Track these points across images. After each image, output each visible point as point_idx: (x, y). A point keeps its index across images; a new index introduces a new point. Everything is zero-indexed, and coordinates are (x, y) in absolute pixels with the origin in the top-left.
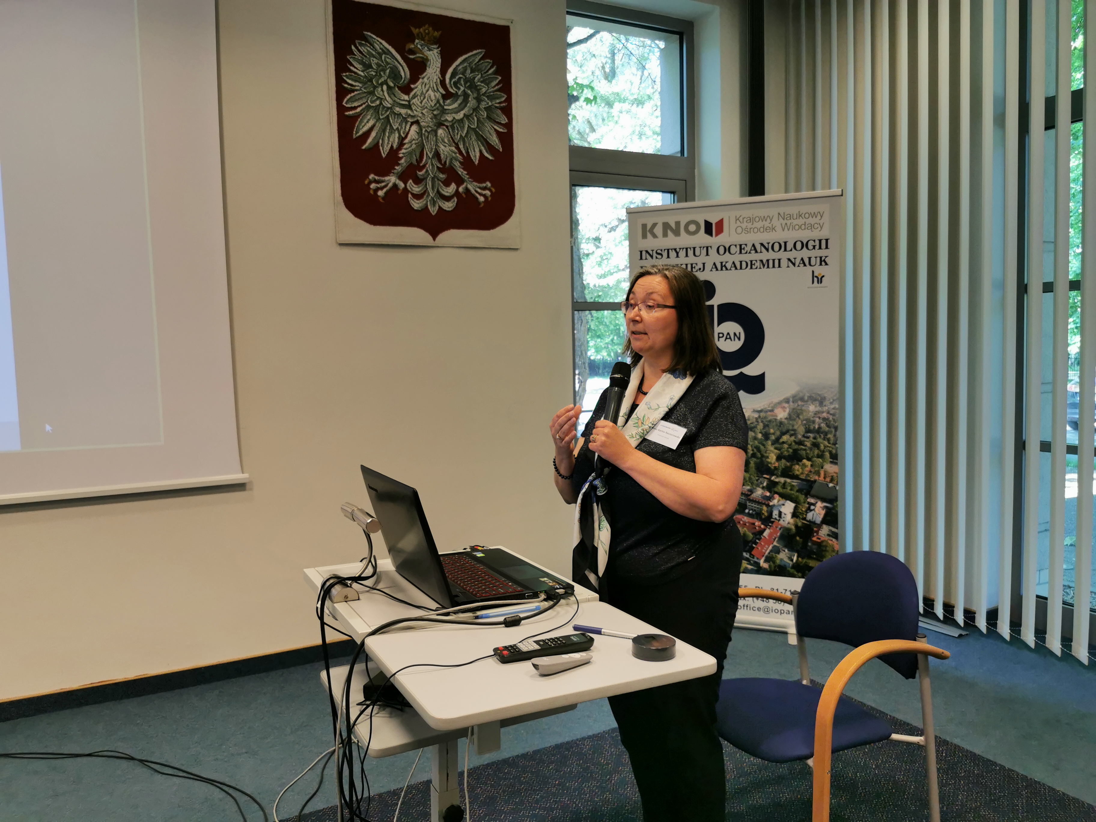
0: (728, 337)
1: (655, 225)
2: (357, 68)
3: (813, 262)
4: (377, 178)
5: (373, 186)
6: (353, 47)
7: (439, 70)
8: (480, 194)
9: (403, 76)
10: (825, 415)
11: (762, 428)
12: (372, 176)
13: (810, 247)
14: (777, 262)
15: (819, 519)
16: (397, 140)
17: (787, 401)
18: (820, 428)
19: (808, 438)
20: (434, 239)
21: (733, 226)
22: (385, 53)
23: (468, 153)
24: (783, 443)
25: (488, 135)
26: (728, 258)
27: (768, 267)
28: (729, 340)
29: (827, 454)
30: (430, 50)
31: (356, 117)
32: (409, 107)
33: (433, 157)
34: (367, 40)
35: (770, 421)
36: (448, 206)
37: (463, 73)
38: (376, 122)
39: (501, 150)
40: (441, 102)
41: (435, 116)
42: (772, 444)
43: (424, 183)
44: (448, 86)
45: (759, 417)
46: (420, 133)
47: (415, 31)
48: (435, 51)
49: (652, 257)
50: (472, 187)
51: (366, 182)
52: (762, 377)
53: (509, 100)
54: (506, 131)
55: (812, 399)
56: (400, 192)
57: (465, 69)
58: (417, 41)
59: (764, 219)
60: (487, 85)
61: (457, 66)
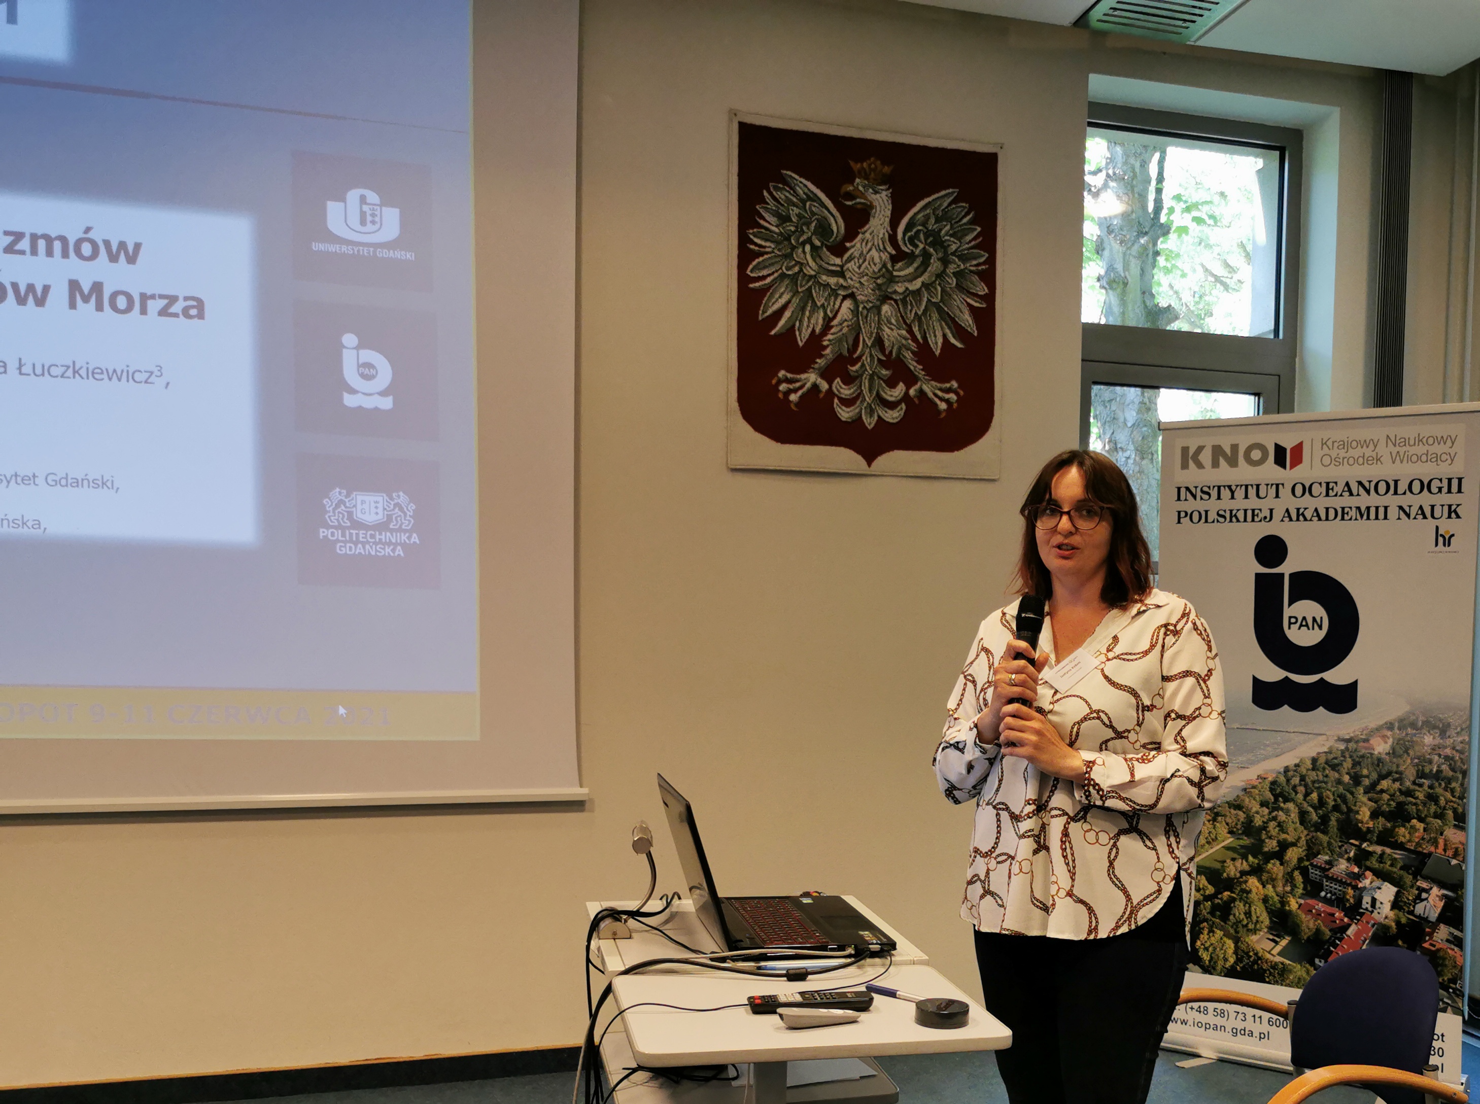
0: (1304, 624)
1: (1200, 449)
2: (770, 222)
3: (1437, 513)
4: (789, 375)
5: (783, 387)
6: (765, 193)
7: (888, 220)
8: (941, 399)
9: (835, 229)
10: (1448, 751)
11: (1350, 766)
12: (782, 373)
13: (1434, 489)
14: (1381, 510)
15: (1434, 916)
16: (821, 321)
17: (1390, 726)
18: (1439, 771)
19: (1421, 785)
20: (869, 465)
21: (1318, 453)
22: (809, 198)
23: (925, 338)
24: (1382, 791)
25: (957, 312)
26: (1307, 502)
27: (1368, 518)
28: (1306, 628)
29: (1450, 813)
30: (876, 192)
31: (764, 291)
32: (841, 274)
33: (873, 345)
34: (785, 183)
35: (1363, 757)
36: (893, 416)
37: (924, 224)
38: (792, 297)
39: (976, 334)
40: (889, 266)
41: (879, 286)
42: (1365, 793)
43: (857, 382)
44: (901, 243)
45: (1347, 749)
46: (855, 312)
47: (856, 167)
48: (884, 193)
49: (1194, 497)
50: (929, 388)
51: (774, 382)
52: (1352, 689)
53: (991, 261)
54: (984, 306)
55: (1430, 725)
56: (822, 395)
57: (927, 217)
58: (858, 180)
59: (1365, 444)
60: (959, 239)
61: (916, 214)
